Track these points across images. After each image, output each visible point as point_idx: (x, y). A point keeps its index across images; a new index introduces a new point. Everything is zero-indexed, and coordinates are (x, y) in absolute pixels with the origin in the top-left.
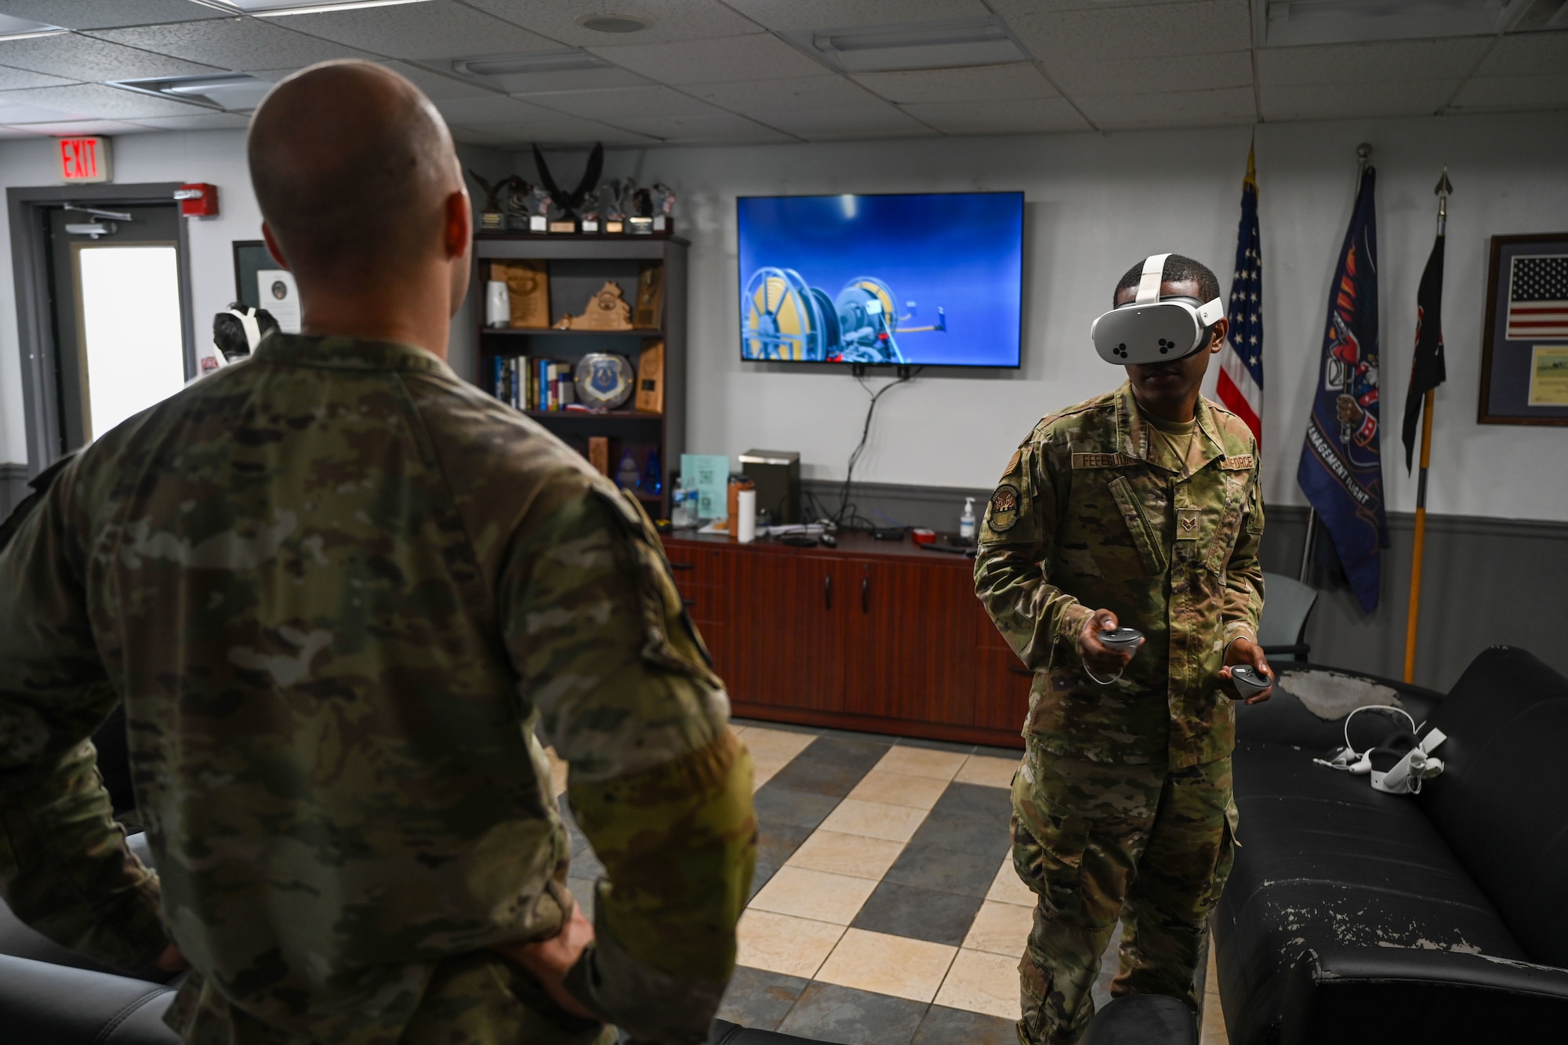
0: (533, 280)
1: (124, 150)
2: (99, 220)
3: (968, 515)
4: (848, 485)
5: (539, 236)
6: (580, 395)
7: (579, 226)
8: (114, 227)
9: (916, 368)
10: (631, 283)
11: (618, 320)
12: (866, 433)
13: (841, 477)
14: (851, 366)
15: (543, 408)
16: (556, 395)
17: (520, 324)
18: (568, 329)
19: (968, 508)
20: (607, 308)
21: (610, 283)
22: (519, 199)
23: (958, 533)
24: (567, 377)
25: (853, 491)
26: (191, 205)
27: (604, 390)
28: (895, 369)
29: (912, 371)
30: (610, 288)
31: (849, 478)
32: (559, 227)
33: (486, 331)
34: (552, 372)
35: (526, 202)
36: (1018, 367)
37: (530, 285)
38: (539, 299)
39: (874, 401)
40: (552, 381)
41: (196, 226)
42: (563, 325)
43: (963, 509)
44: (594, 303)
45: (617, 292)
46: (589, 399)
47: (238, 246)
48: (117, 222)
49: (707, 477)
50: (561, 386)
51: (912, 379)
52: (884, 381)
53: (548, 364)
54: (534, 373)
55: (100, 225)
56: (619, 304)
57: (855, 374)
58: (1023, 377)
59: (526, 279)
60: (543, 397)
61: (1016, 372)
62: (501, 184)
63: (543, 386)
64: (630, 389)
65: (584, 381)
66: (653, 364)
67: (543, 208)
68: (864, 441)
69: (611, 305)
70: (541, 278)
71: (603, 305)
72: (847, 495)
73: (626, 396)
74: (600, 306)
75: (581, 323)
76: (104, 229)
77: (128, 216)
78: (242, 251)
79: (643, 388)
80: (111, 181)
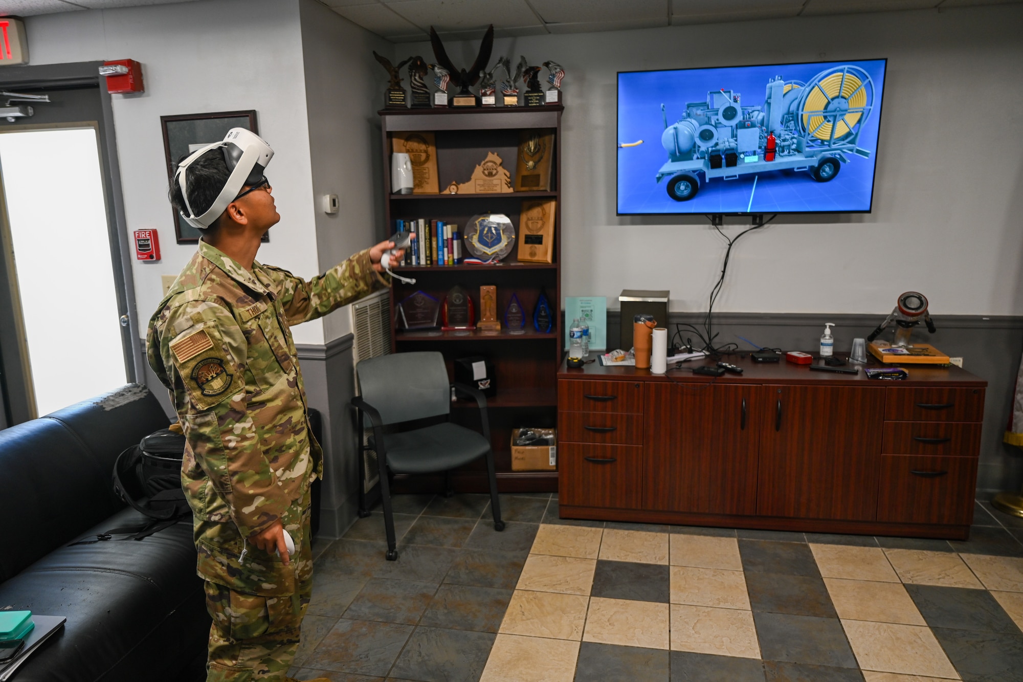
0: (426, 152)
1: (39, 32)
2: (13, 104)
3: (827, 337)
4: (709, 316)
5: (441, 110)
6: (469, 249)
7: (478, 101)
8: (31, 111)
9: (771, 216)
10: (512, 151)
11: (500, 185)
12: (724, 272)
13: (705, 309)
14: (711, 217)
15: (441, 263)
16: (451, 251)
17: (418, 191)
18: (456, 194)
19: (828, 331)
20: (490, 175)
21: (493, 153)
22: (421, 78)
23: (818, 353)
24: (459, 235)
25: (714, 321)
26: (116, 81)
27: (489, 246)
28: (750, 218)
29: (765, 218)
30: (493, 157)
31: (710, 310)
32: (460, 101)
33: (393, 197)
34: (448, 231)
35: (427, 80)
36: (869, 212)
37: (423, 156)
38: (431, 168)
39: (730, 245)
40: (447, 240)
41: (119, 103)
42: (452, 190)
43: (823, 332)
44: (478, 170)
45: (499, 161)
46: (478, 254)
47: (166, 121)
48: (34, 104)
49: (588, 315)
50: (455, 242)
51: (766, 226)
52: (739, 229)
53: (445, 224)
54: (432, 233)
55: (17, 108)
56: (500, 169)
57: (714, 224)
58: (874, 220)
59: (421, 151)
60: (440, 253)
61: (867, 215)
62: (403, 64)
63: (440, 244)
64: (513, 243)
65: (472, 238)
66: (533, 220)
67: (443, 85)
68: (723, 277)
69: (494, 172)
70: (432, 150)
71: (486, 172)
72: (710, 324)
73: (510, 250)
74: (483, 173)
75: (467, 189)
76: (21, 112)
77: (46, 98)
78: (171, 125)
79: (526, 242)
80: (27, 63)
